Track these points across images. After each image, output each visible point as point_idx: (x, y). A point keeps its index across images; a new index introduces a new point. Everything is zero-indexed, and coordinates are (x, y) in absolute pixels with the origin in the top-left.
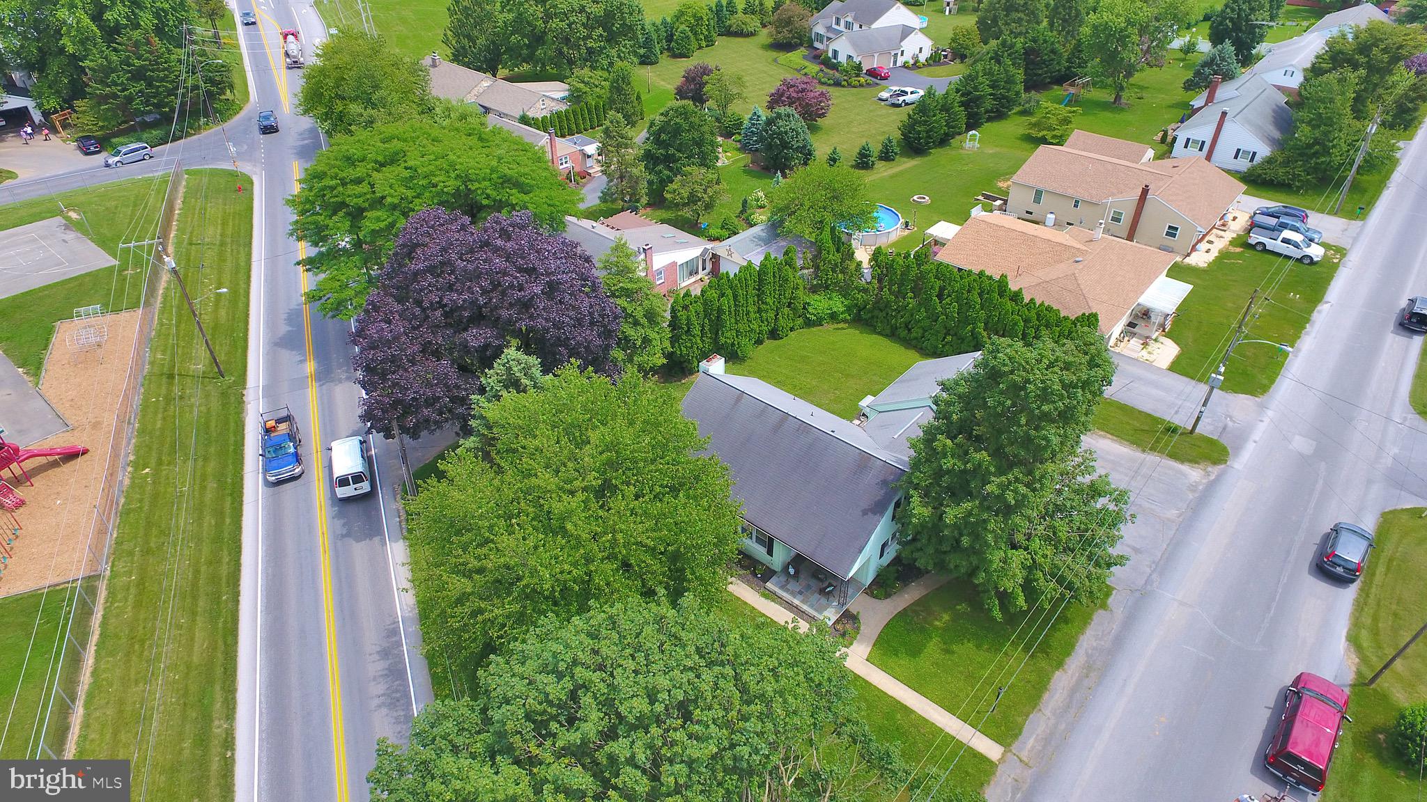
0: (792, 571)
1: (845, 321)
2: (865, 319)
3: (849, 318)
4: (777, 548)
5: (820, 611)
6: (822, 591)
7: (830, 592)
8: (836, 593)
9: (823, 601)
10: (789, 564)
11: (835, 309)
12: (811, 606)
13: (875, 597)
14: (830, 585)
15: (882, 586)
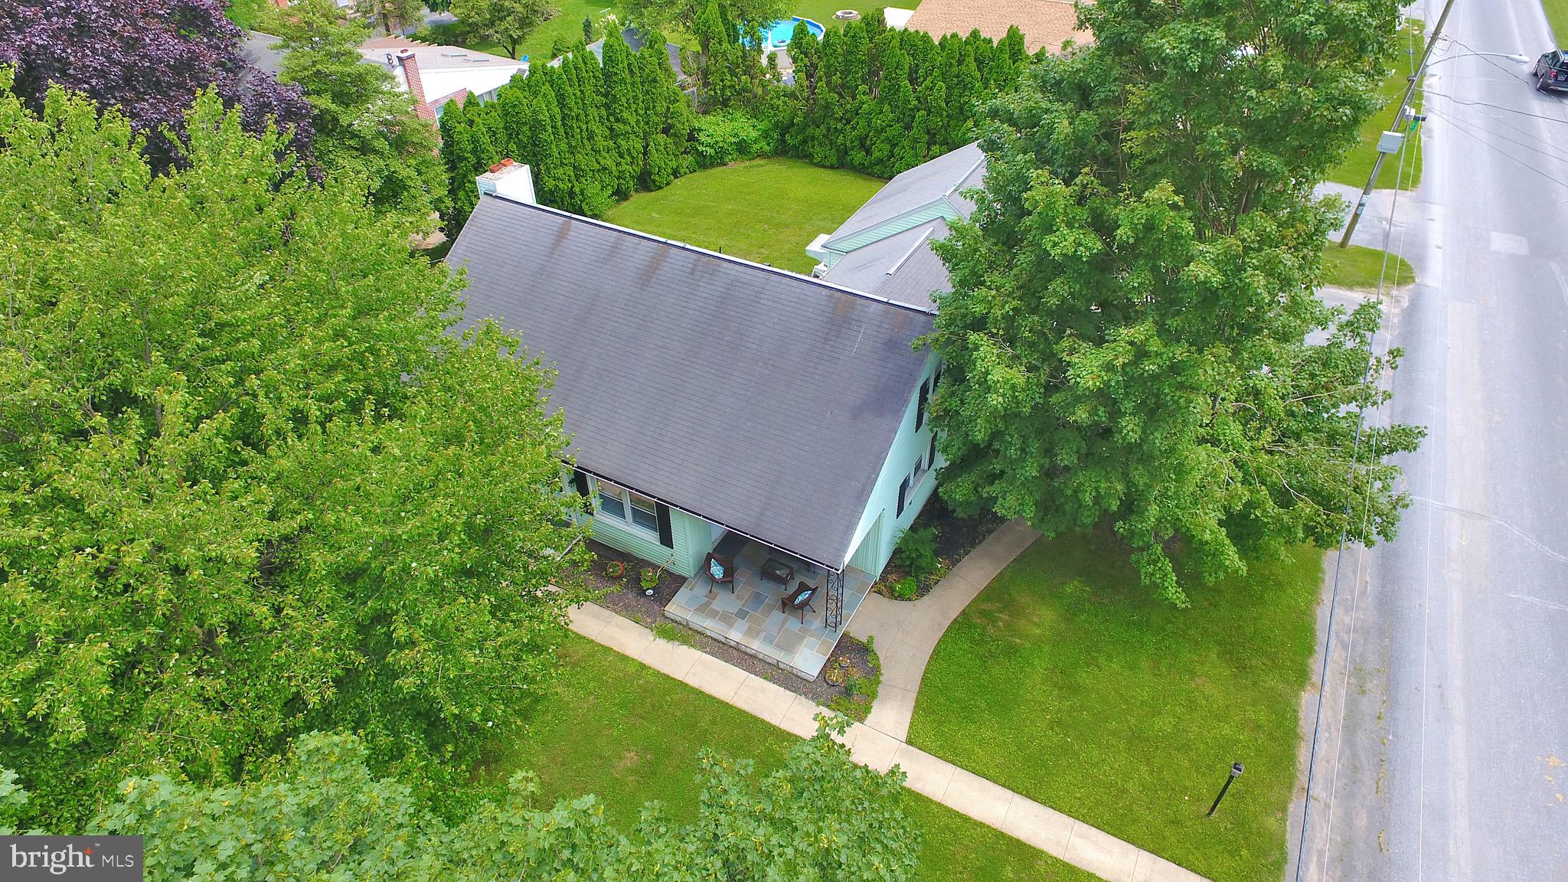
0: (717, 571)
1: (761, 155)
2: (794, 146)
3: (767, 148)
4: (678, 525)
5: (788, 647)
6: (788, 604)
7: (805, 603)
8: (818, 602)
9: (793, 624)
10: (709, 557)
11: (743, 135)
12: (768, 639)
13: (901, 597)
14: (803, 587)
15: (909, 573)
